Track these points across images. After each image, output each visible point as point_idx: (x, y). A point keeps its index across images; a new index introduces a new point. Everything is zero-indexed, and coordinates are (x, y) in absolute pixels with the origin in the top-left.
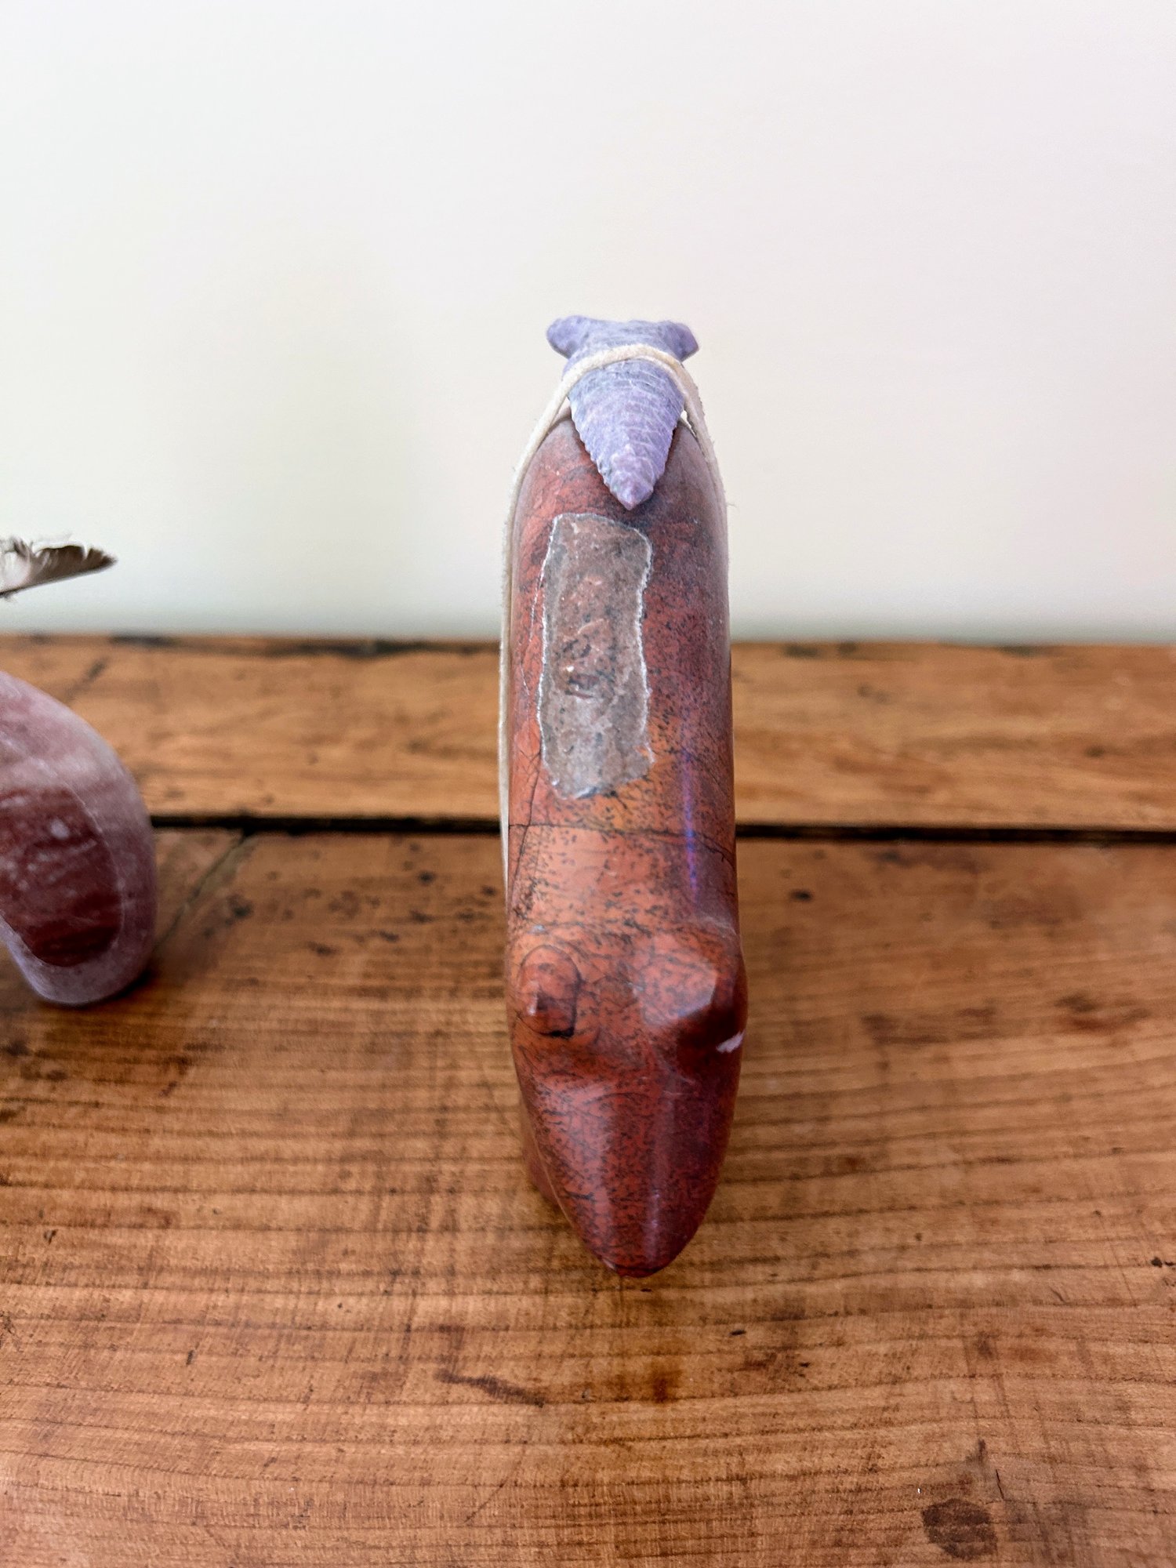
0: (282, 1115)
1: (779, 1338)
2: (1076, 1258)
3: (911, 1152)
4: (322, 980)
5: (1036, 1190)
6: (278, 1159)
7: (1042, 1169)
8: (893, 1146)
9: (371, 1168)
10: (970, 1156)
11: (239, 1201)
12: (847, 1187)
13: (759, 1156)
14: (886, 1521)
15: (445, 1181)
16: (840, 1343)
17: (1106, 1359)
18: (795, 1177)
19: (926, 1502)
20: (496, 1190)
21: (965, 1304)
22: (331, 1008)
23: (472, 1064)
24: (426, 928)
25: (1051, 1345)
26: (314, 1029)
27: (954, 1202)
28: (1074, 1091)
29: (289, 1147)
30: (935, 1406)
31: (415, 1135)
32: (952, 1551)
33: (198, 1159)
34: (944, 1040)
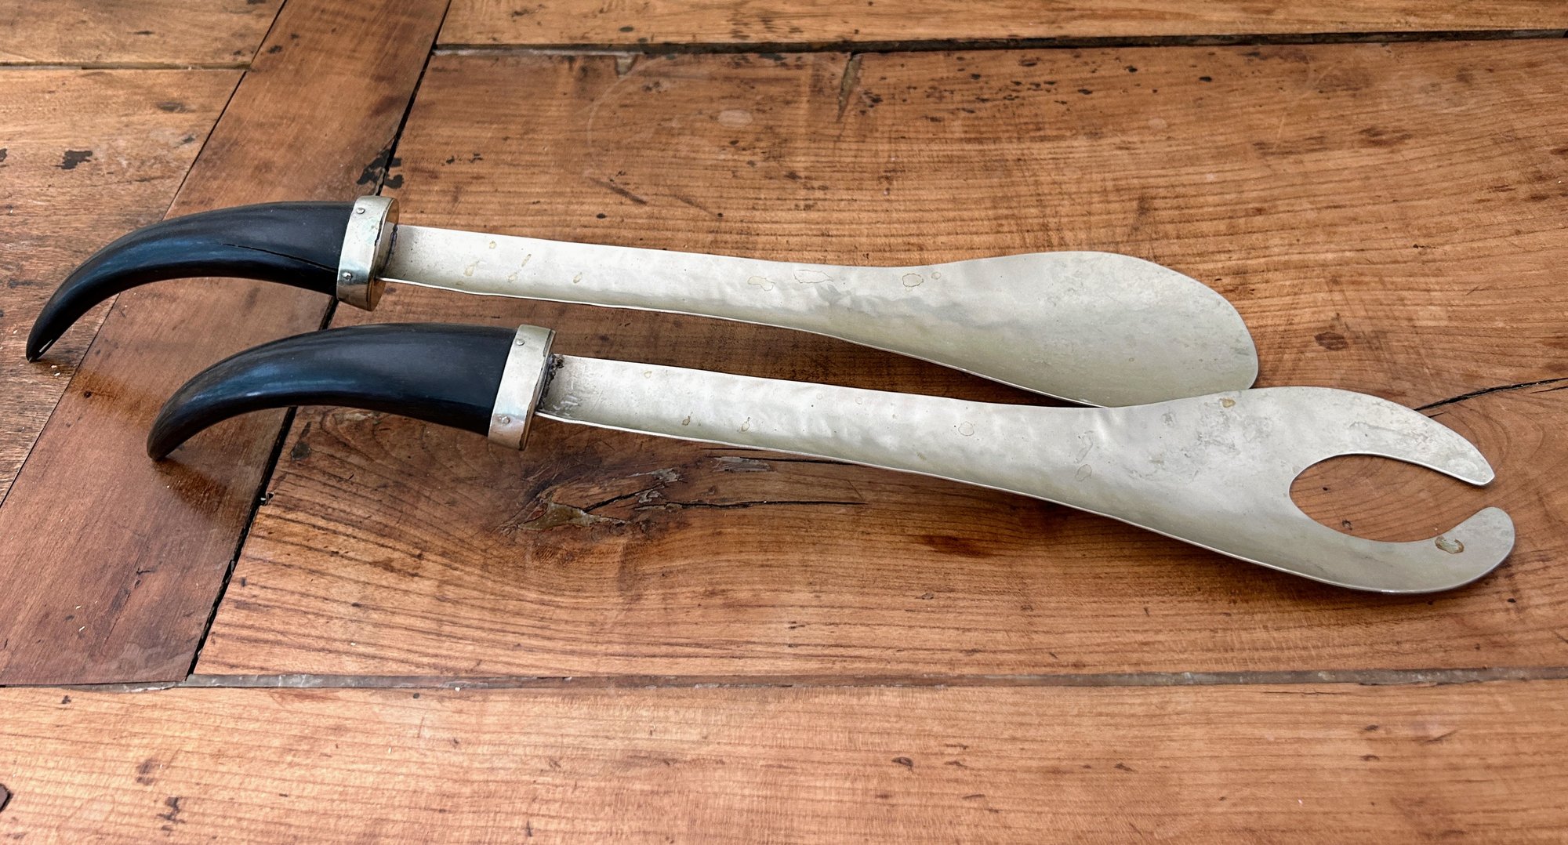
0: (954, 200)
1: (1238, 281)
2: (1376, 246)
3: (1288, 205)
4: (941, 135)
5: (1355, 219)
6: (963, 220)
7: (1357, 210)
8: (1279, 202)
9: (1012, 222)
10: (1319, 206)
11: (952, 238)
12: (1259, 220)
13: (1211, 209)
14: (1299, 340)
15: (1052, 225)
16: (1267, 282)
17: (1392, 283)
18: (1230, 218)
19: (1317, 333)
20: (1080, 229)
21: (1324, 265)
22: (955, 149)
23: (1045, 174)
24: (988, 105)
25: (1366, 279)
26: (950, 159)
27: (1312, 226)
28: (1371, 175)
29: (966, 214)
30: (1315, 302)
31: (1028, 207)
32: (1329, 348)
33: (920, 222)
34: (1299, 153)
